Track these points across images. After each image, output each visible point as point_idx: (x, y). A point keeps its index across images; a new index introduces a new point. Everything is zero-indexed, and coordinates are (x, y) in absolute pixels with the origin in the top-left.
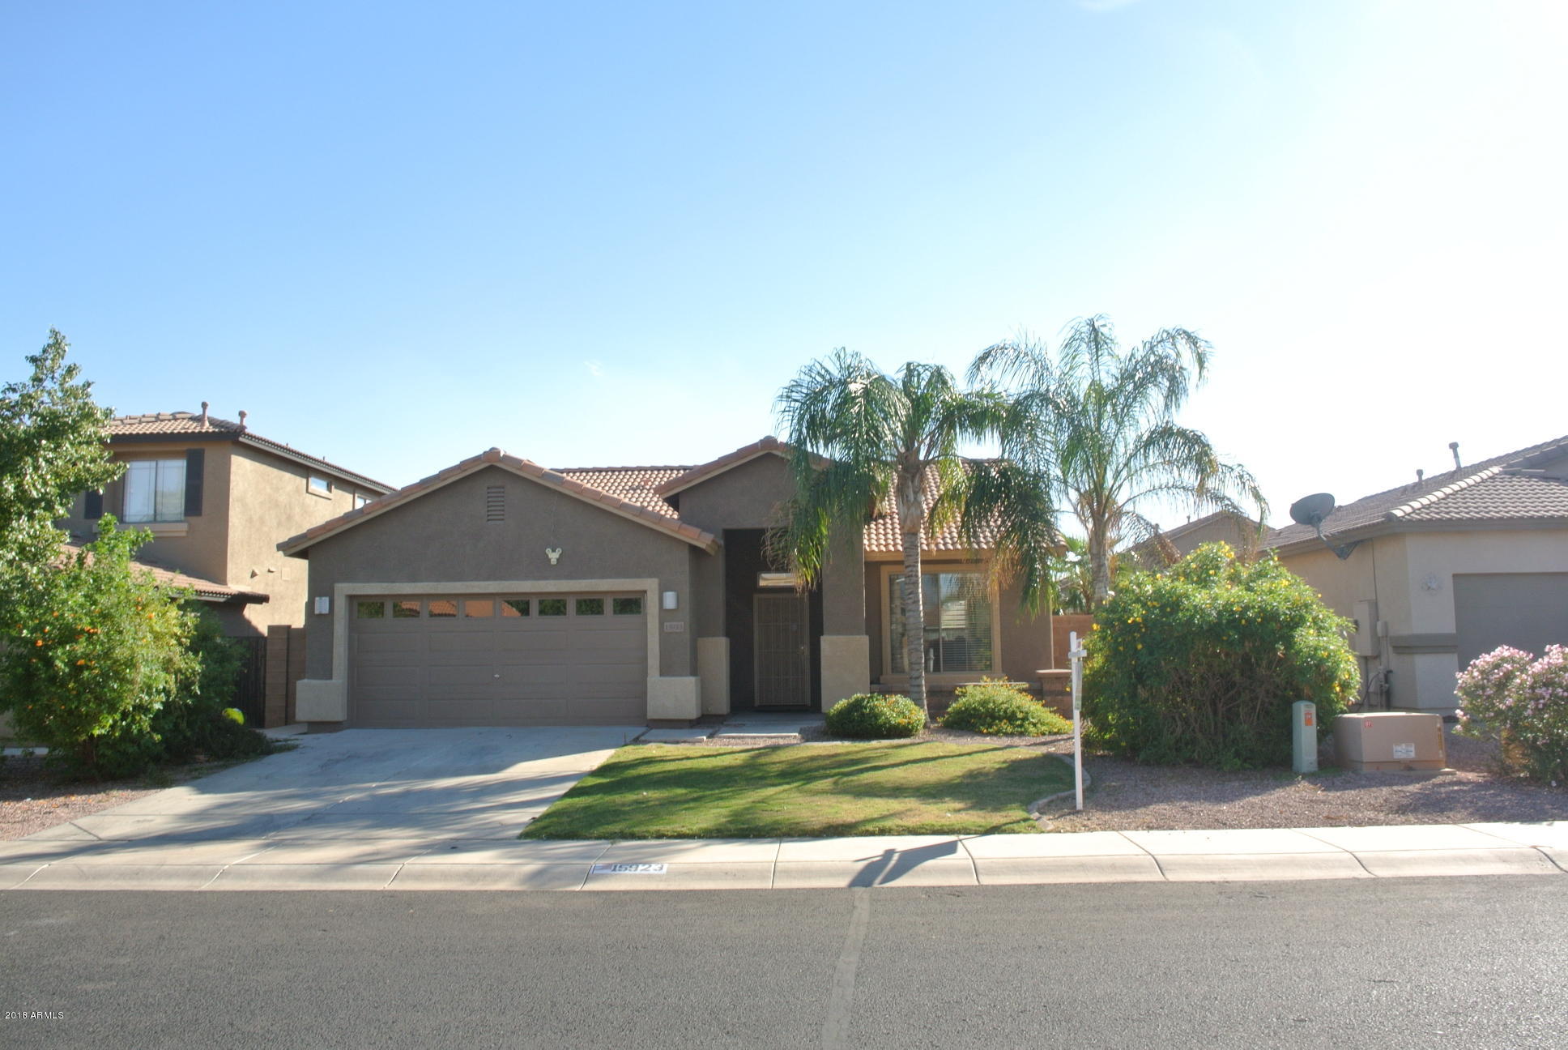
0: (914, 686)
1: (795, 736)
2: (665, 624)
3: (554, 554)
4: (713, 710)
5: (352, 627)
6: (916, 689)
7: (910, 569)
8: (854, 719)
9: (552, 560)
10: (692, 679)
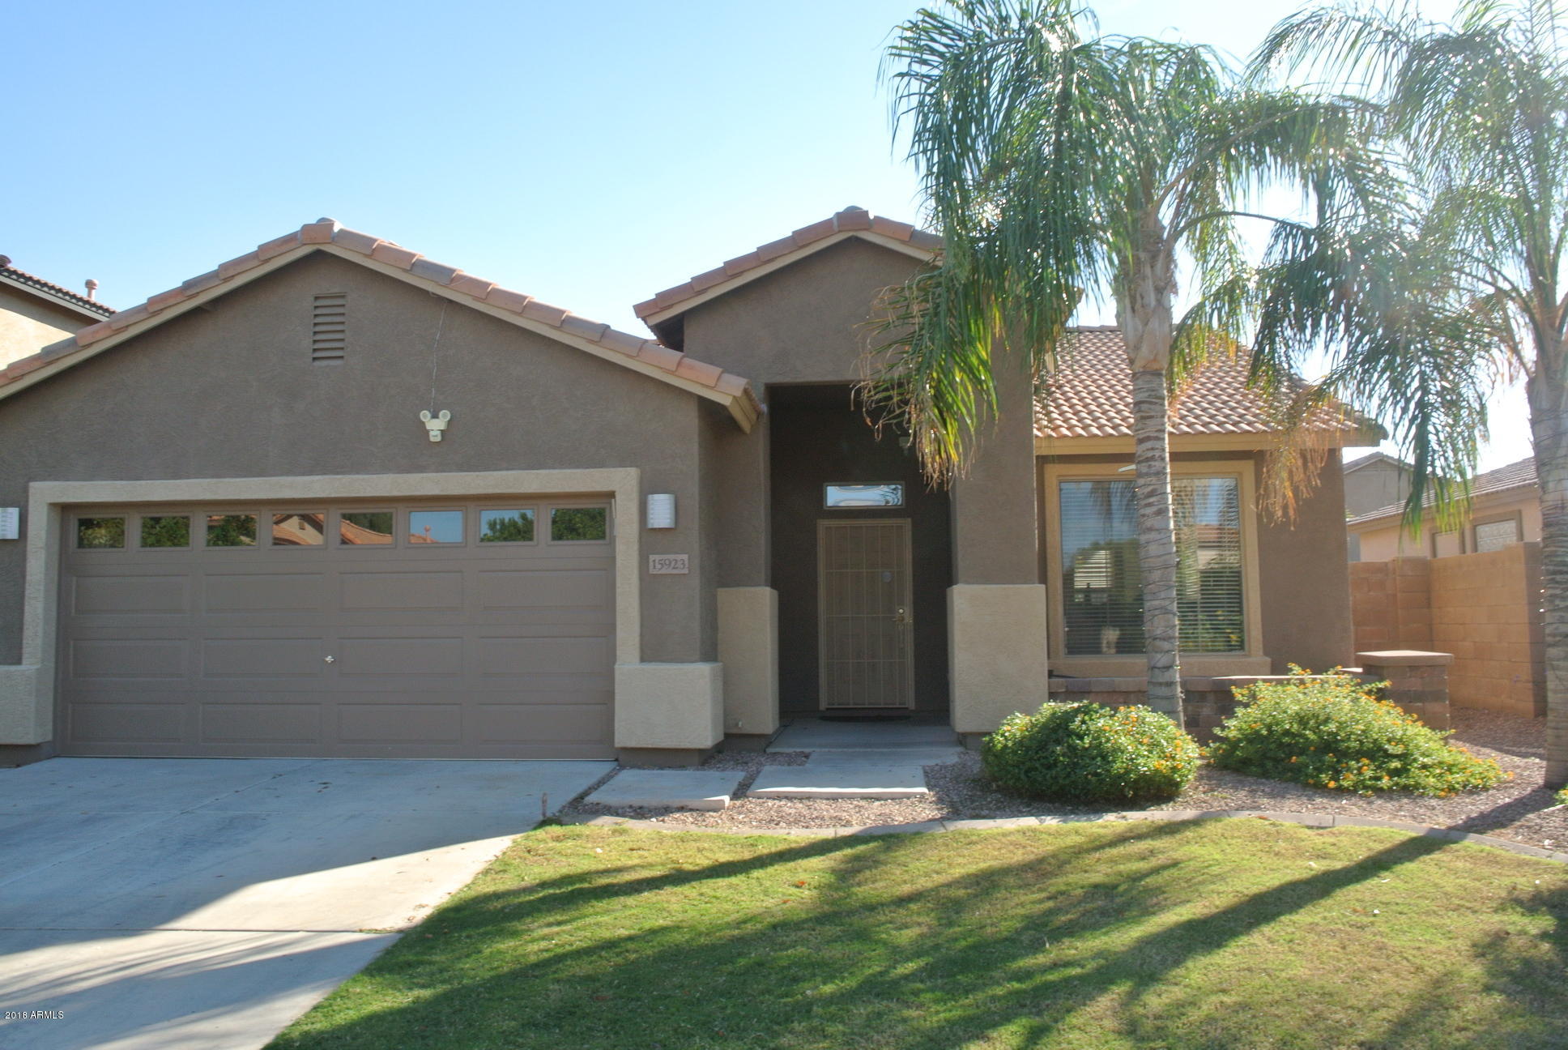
0: (1161, 684)
1: (922, 795)
2: (652, 558)
3: (435, 421)
4: (746, 726)
5: (66, 568)
6: (1163, 691)
7: (1149, 445)
8: (1056, 761)
9: (432, 433)
10: (705, 668)
